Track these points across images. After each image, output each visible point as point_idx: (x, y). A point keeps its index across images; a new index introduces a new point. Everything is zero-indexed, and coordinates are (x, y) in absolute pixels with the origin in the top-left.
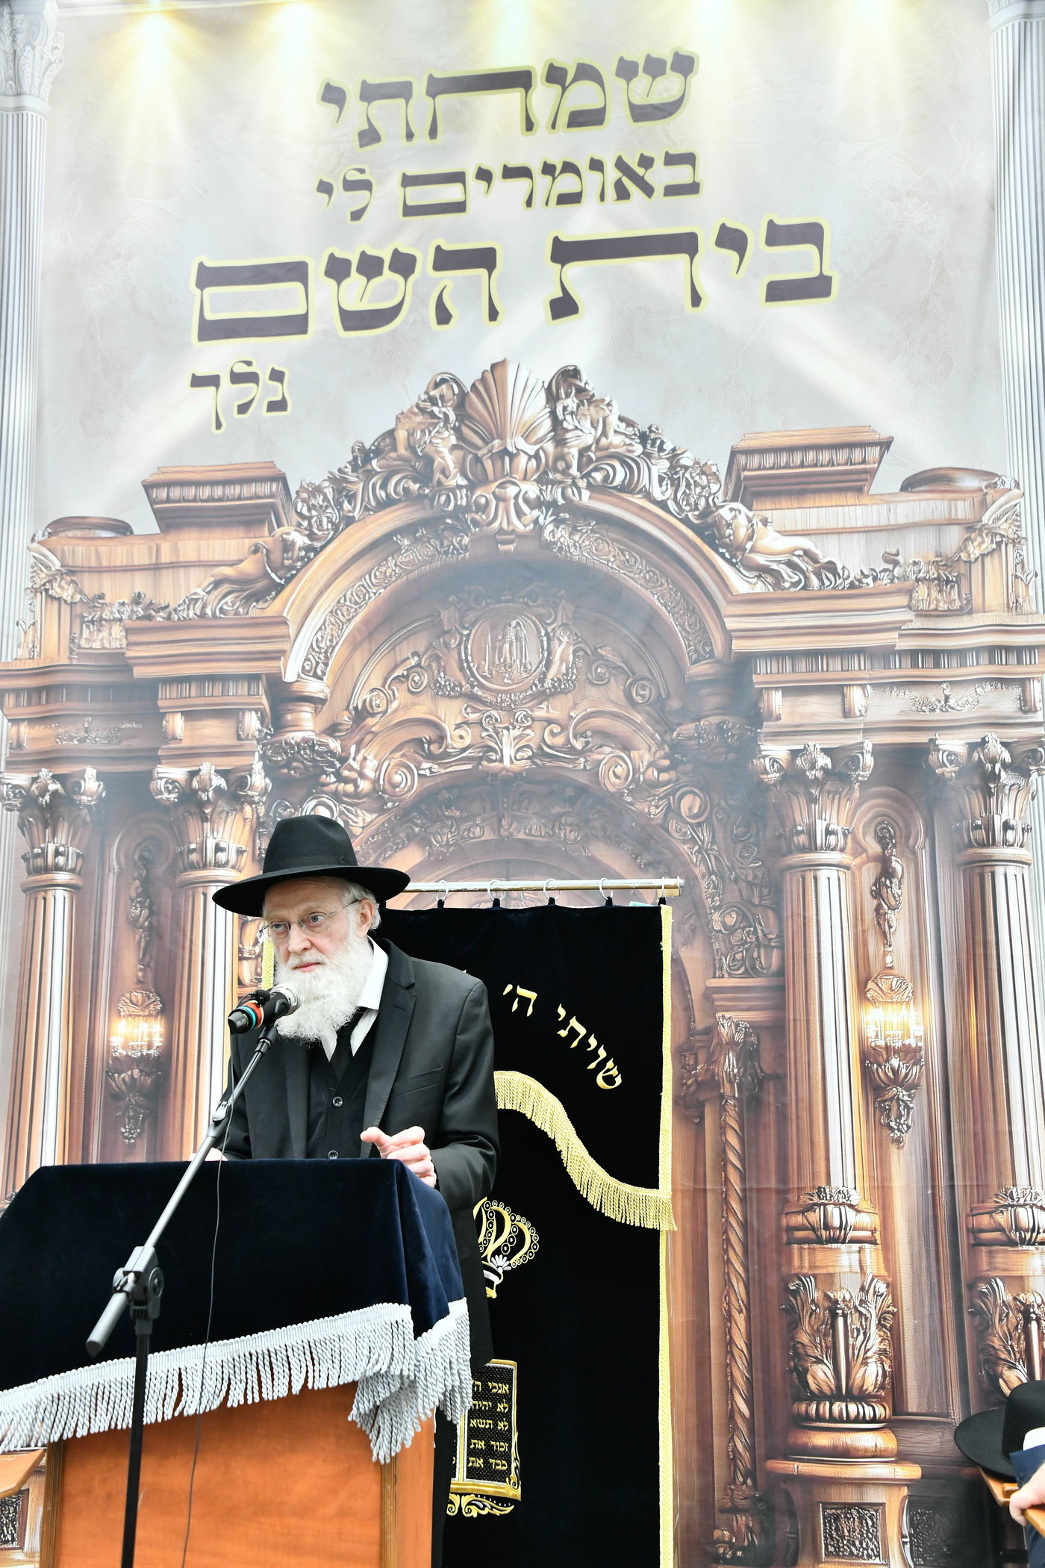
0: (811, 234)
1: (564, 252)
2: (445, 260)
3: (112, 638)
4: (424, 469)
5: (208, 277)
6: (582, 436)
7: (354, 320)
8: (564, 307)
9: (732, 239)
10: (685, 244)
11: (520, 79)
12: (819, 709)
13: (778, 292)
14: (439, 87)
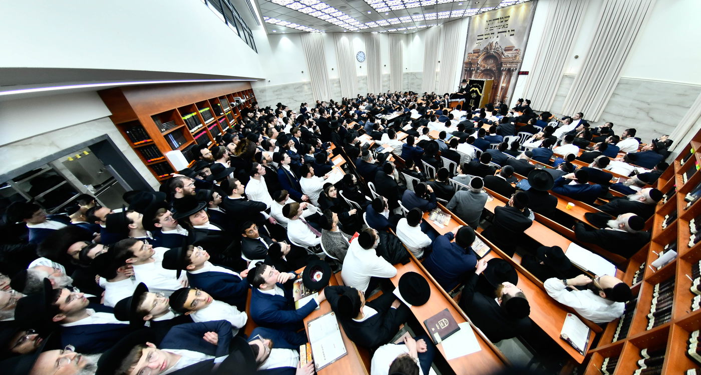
0: (514, 30)
1: (499, 33)
2: (491, 34)
3: (470, 60)
4: (487, 49)
5: (478, 36)
6: (497, 46)
7: (486, 39)
8: (498, 37)
9: (509, 31)
10: (506, 32)
11: (498, 19)
12: (505, 66)
13: (511, 35)
14: (493, 20)
